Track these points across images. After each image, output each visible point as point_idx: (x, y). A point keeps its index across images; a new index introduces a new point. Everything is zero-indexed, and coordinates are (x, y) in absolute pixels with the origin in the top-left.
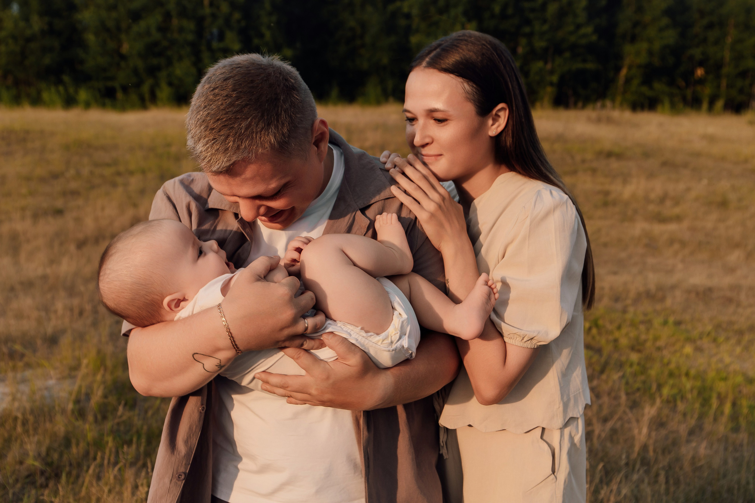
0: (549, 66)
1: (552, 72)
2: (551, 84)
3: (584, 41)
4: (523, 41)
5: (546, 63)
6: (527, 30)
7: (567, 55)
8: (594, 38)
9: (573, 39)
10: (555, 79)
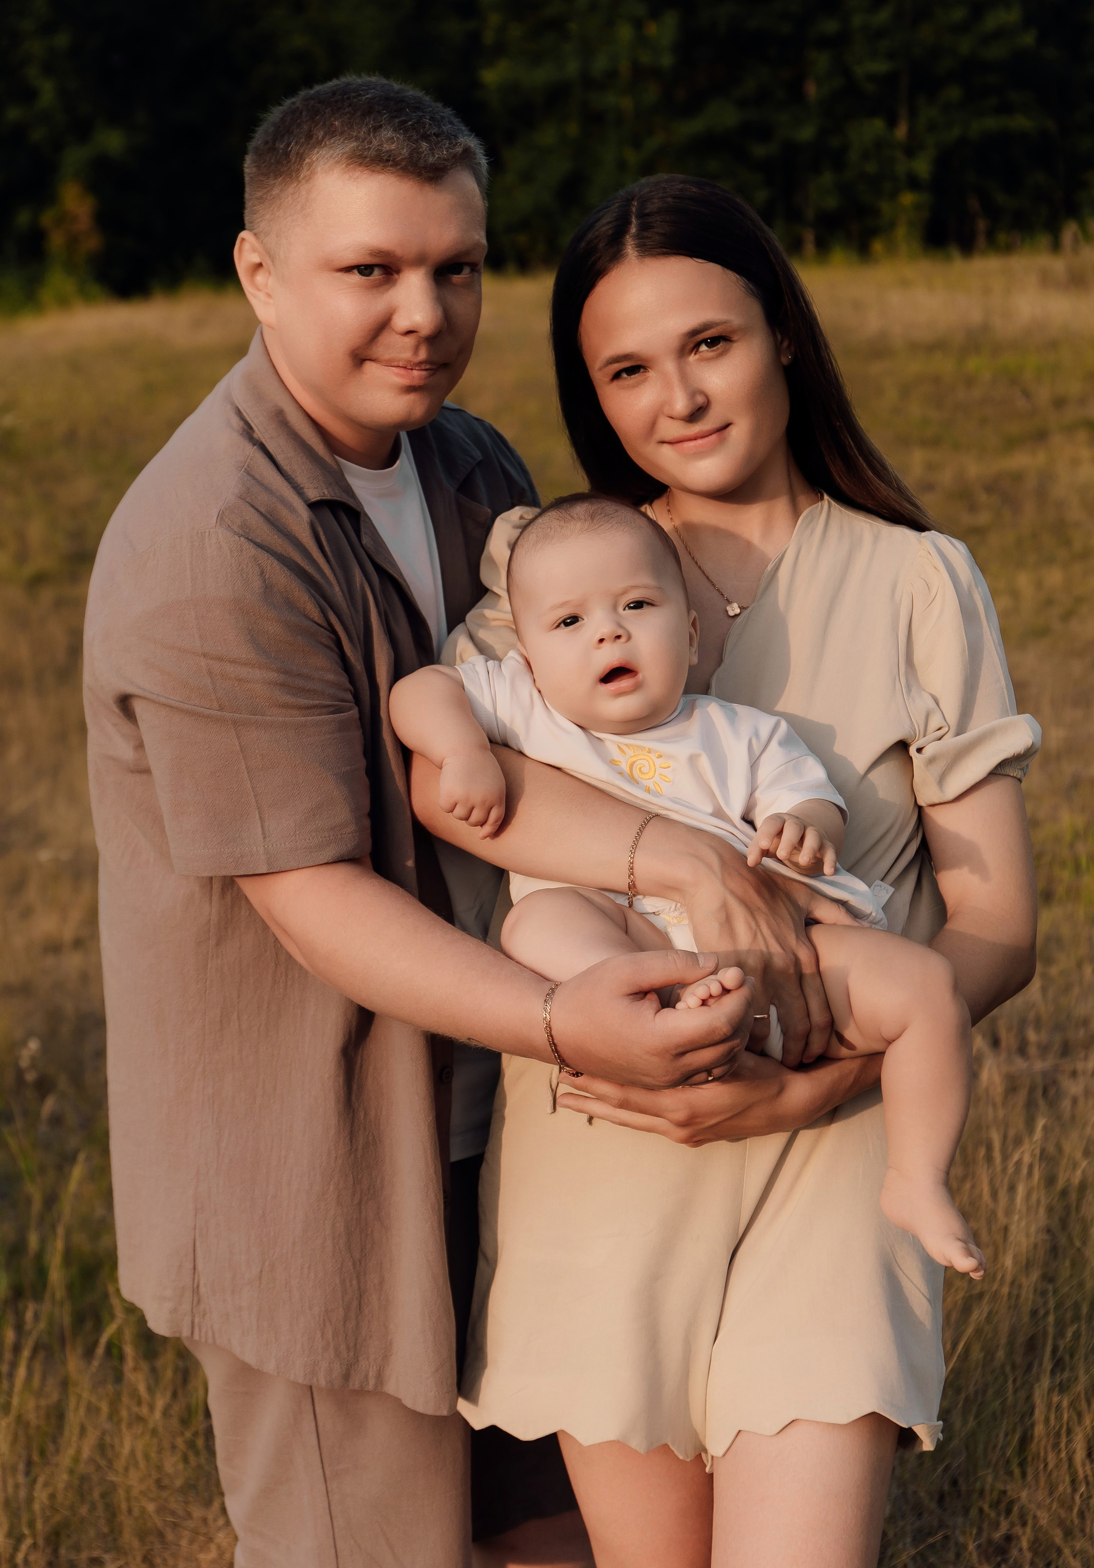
0: (901, 132)
1: (911, 149)
2: (914, 183)
3: (996, 52)
4: (822, 61)
5: (892, 123)
6: (830, 26)
7: (953, 93)
8: (1028, 39)
9: (965, 45)
10: (922, 167)
